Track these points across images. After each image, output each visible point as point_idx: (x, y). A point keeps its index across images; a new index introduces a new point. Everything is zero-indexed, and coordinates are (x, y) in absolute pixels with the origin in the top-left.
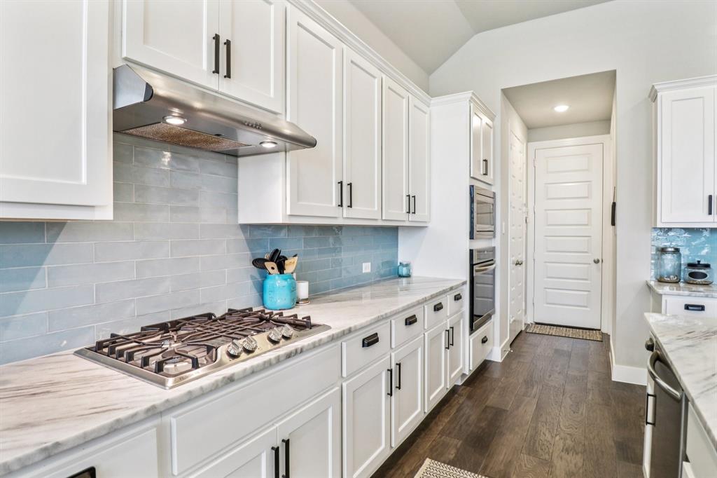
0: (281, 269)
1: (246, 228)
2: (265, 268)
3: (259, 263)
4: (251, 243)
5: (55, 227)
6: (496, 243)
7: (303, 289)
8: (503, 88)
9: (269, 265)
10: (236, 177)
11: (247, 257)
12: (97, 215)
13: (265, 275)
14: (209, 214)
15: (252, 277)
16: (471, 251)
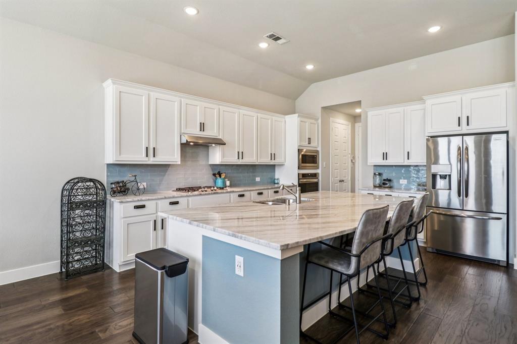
0: (220, 177)
1: (211, 165)
2: (216, 176)
3: (214, 175)
4: (213, 170)
5: (169, 165)
6: (319, 171)
7: (228, 183)
8: (322, 106)
9: (217, 175)
10: (208, 151)
11: (212, 173)
12: (178, 163)
13: (216, 178)
14: (202, 162)
15: (213, 179)
16: (299, 174)
